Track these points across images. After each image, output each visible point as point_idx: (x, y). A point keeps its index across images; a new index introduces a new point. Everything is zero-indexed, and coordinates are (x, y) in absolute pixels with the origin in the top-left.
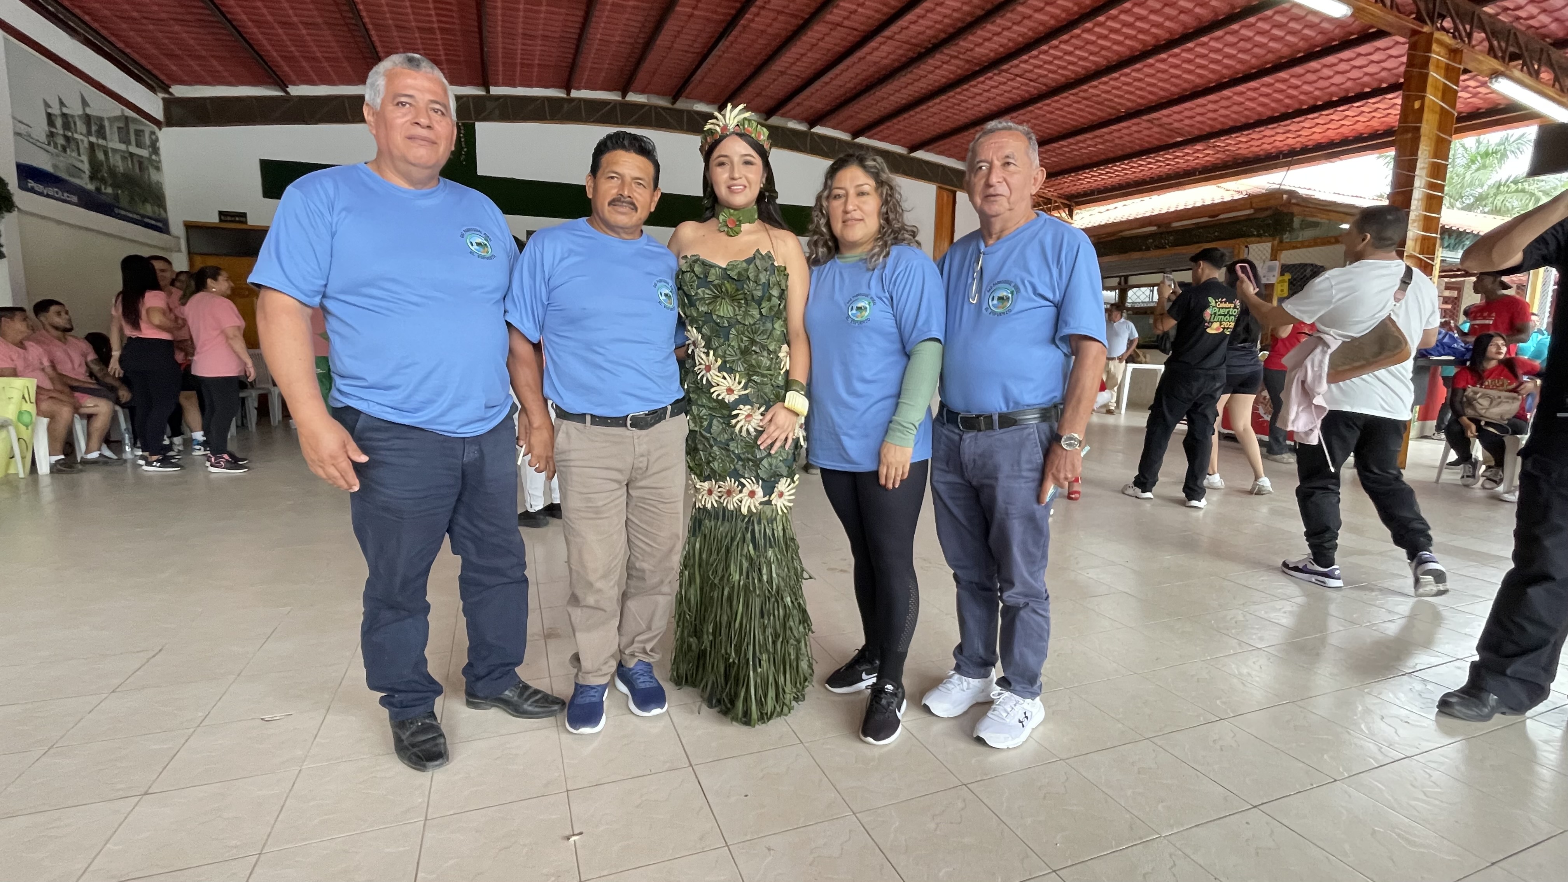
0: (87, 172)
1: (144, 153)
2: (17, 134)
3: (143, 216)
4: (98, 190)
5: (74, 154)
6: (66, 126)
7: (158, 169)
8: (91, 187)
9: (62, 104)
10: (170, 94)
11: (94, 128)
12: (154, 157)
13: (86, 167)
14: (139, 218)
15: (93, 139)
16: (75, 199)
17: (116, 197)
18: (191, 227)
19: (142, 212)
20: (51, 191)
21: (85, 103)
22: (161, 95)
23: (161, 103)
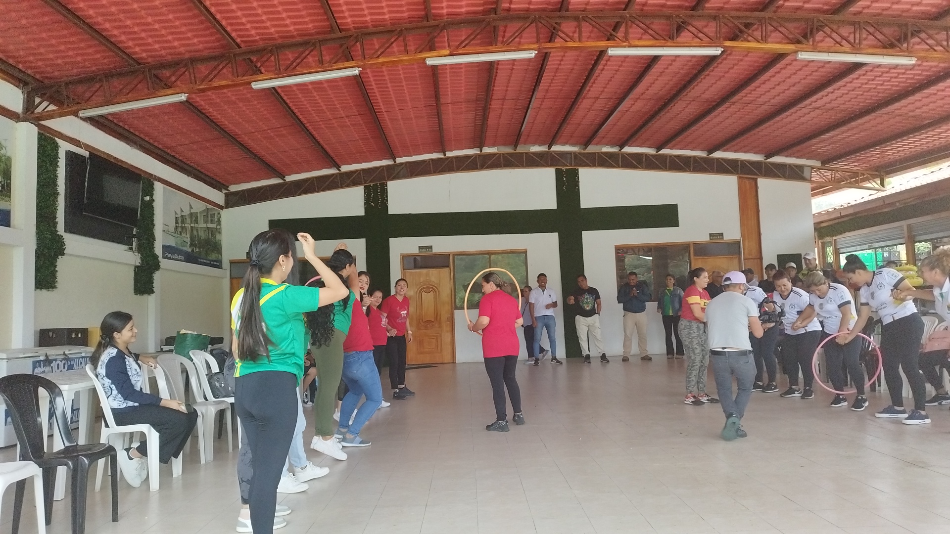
0: (189, 243)
1: (214, 226)
2: (164, 231)
3: (211, 261)
4: (193, 251)
5: (184, 235)
6: (183, 222)
7: (220, 233)
8: (190, 250)
9: (182, 211)
10: (229, 190)
11: (194, 219)
12: (218, 227)
13: (188, 240)
14: (208, 262)
15: (192, 225)
16: (182, 258)
17: (200, 252)
18: (232, 263)
19: (210, 258)
20: (174, 256)
21: (191, 207)
22: (225, 191)
23: (224, 195)
